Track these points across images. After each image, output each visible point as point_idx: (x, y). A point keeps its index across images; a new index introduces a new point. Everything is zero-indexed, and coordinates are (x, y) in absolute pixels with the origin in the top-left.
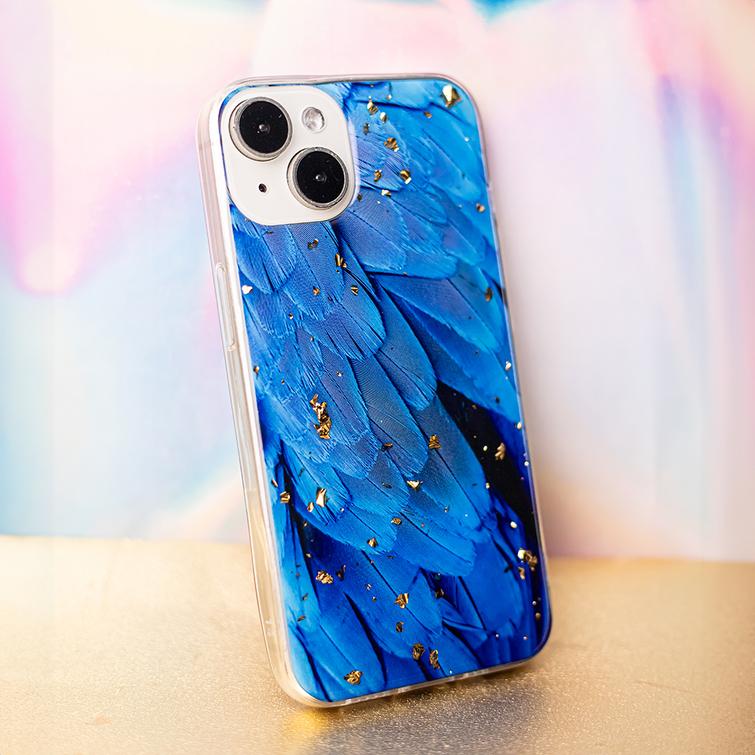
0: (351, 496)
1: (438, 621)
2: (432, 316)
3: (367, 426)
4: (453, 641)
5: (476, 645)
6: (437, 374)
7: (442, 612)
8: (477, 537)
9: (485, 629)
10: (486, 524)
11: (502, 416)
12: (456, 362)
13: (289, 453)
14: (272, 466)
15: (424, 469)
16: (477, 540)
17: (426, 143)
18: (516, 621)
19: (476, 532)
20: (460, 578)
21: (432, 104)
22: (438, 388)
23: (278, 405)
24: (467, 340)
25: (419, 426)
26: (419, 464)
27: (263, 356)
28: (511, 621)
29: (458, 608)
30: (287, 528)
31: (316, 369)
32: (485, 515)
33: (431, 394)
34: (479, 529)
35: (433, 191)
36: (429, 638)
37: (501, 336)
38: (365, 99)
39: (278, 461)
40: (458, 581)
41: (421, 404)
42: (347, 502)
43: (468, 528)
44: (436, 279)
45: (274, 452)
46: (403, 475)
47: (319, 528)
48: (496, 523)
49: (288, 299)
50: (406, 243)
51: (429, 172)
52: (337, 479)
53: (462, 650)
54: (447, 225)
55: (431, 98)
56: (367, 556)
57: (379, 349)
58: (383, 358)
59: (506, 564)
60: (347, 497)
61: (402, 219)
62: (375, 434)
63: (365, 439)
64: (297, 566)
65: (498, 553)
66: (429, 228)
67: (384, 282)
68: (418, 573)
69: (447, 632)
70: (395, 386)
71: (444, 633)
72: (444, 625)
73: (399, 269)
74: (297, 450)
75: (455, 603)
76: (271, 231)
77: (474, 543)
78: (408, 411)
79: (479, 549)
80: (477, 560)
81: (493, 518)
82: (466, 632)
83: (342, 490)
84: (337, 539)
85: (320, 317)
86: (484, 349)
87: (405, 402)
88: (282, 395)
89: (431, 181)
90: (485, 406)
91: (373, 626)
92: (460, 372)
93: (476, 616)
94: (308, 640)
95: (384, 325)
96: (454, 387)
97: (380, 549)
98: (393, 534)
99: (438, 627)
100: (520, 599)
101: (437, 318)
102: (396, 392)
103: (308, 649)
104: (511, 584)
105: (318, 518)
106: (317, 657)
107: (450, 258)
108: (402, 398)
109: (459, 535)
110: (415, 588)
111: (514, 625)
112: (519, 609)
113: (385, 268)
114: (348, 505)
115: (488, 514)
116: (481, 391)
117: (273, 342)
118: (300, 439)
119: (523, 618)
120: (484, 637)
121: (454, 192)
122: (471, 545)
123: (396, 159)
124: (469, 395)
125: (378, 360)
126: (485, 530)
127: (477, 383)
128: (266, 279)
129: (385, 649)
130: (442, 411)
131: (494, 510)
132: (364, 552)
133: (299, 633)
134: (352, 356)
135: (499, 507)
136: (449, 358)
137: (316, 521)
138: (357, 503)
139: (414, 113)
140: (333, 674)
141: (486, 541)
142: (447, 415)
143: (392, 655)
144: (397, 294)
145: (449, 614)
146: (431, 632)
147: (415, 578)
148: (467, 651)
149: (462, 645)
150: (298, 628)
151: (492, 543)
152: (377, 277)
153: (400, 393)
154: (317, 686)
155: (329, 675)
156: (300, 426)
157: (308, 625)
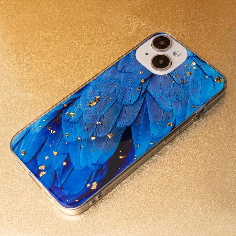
0: (77, 122)
1: (55, 168)
2: (149, 113)
3: (101, 115)
4: (52, 176)
5: (55, 185)
6: (132, 124)
7: (59, 168)
8: (90, 165)
9: (62, 185)
10: (96, 166)
11: (135, 151)
12: (141, 128)
13: (78, 100)
14: (72, 98)
15: (100, 137)
16: (89, 166)
17: (198, 82)
18: (71, 194)
19: (92, 164)
20: (74, 167)
21: (212, 77)
22: (128, 127)
23: (90, 90)
24: (150, 127)
25: (112, 129)
26: (101, 135)
27: (101, 79)
28: (70, 192)
29: (63, 173)
30: (57, 111)
31: (107, 93)
32: (99, 163)
33: (125, 126)
34: (93, 164)
35: (186, 91)
36: (48, 168)
37: (160, 135)
38: (195, 61)
39: (74, 98)
40: (72, 167)
41: (119, 125)
42: (75, 122)
43: (91, 161)
44: (160, 107)
45: (76, 96)
46: (94, 133)
47: (62, 119)
48: (99, 169)
49: (121, 75)
50: (164, 94)
51: (191, 88)
52: (80, 116)
53: (51, 181)
54: (180, 101)
55: (213, 76)
56: (62, 136)
57: (126, 105)
58: (125, 107)
59: (88, 180)
60: (76, 121)
61: (170, 89)
62: (100, 118)
63: (97, 116)
64: (48, 119)
65: (90, 174)
66: (174, 97)
67: (147, 95)
68: (67, 154)
69: (54, 173)
70: (119, 115)
71: (53, 172)
72: (56, 171)
73: (154, 97)
74: (81, 101)
75: (65, 170)
76: (136, 61)
77: (87, 166)
78: (114, 123)
79: (87, 168)
80: (83, 169)
81: (100, 167)
82: (58, 179)
83: (78, 119)
84: (62, 126)
85: (123, 86)
86: (151, 133)
87: (117, 121)
88: (93, 89)
89: (188, 89)
90: (134, 144)
91: (42, 150)
92: (138, 130)
93: (65, 179)
94: (28, 135)
95: (135, 102)
96: (132, 131)
97: (67, 139)
98: (74, 140)
99: (53, 169)
100: (79, 191)
101: (149, 114)
102: (117, 117)
103: (25, 136)
104: (83, 185)
105: (65, 117)
106: (24, 140)
107: (171, 107)
108: (117, 119)
109: (87, 159)
110: (61, 155)
111: (69, 194)
112: (76, 192)
113: (152, 93)
114: (74, 123)
115: (100, 165)
116: (137, 140)
117: (106, 79)
118: (84, 100)
119: (74, 196)
120: (59, 186)
121: (192, 97)
122: (86, 165)
123: (186, 77)
124: (133, 137)
125: (123, 106)
126: (94, 166)
127: (139, 137)
128: (122, 68)
129: (38, 158)
130: (122, 132)
131: (103, 165)
132: (63, 135)
133: (28, 131)
134: (118, 100)
135: (104, 167)
136: (140, 125)
137: (64, 117)
138: (77, 125)
139: (204, 74)
140: (21, 147)
141: (91, 169)
142: (122, 134)
143: (37, 161)
144: (147, 100)
145: (60, 170)
146: (51, 168)
147: (65, 154)
148: (52, 183)
149: (52, 180)
150: (30, 130)
151: (92, 171)
152: (147, 93)
153: (118, 118)
154: (15, 144)
155: (21, 146)
156: (88, 98)
157: (32, 133)
